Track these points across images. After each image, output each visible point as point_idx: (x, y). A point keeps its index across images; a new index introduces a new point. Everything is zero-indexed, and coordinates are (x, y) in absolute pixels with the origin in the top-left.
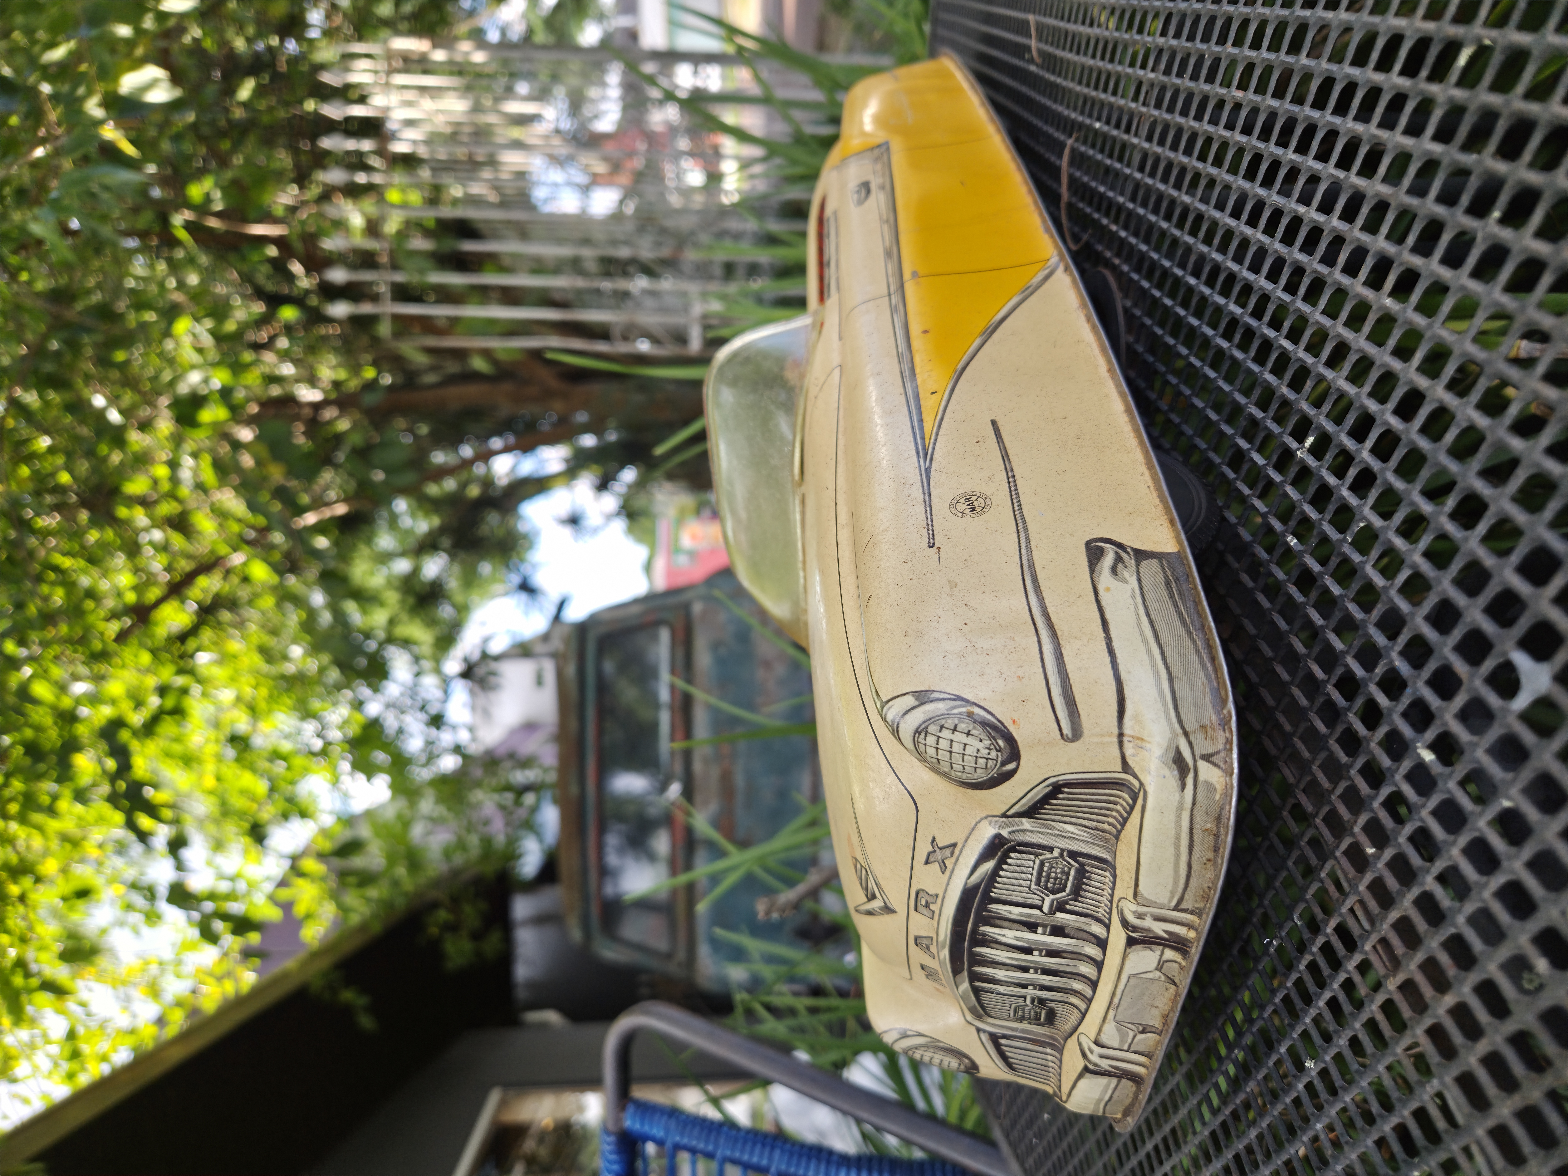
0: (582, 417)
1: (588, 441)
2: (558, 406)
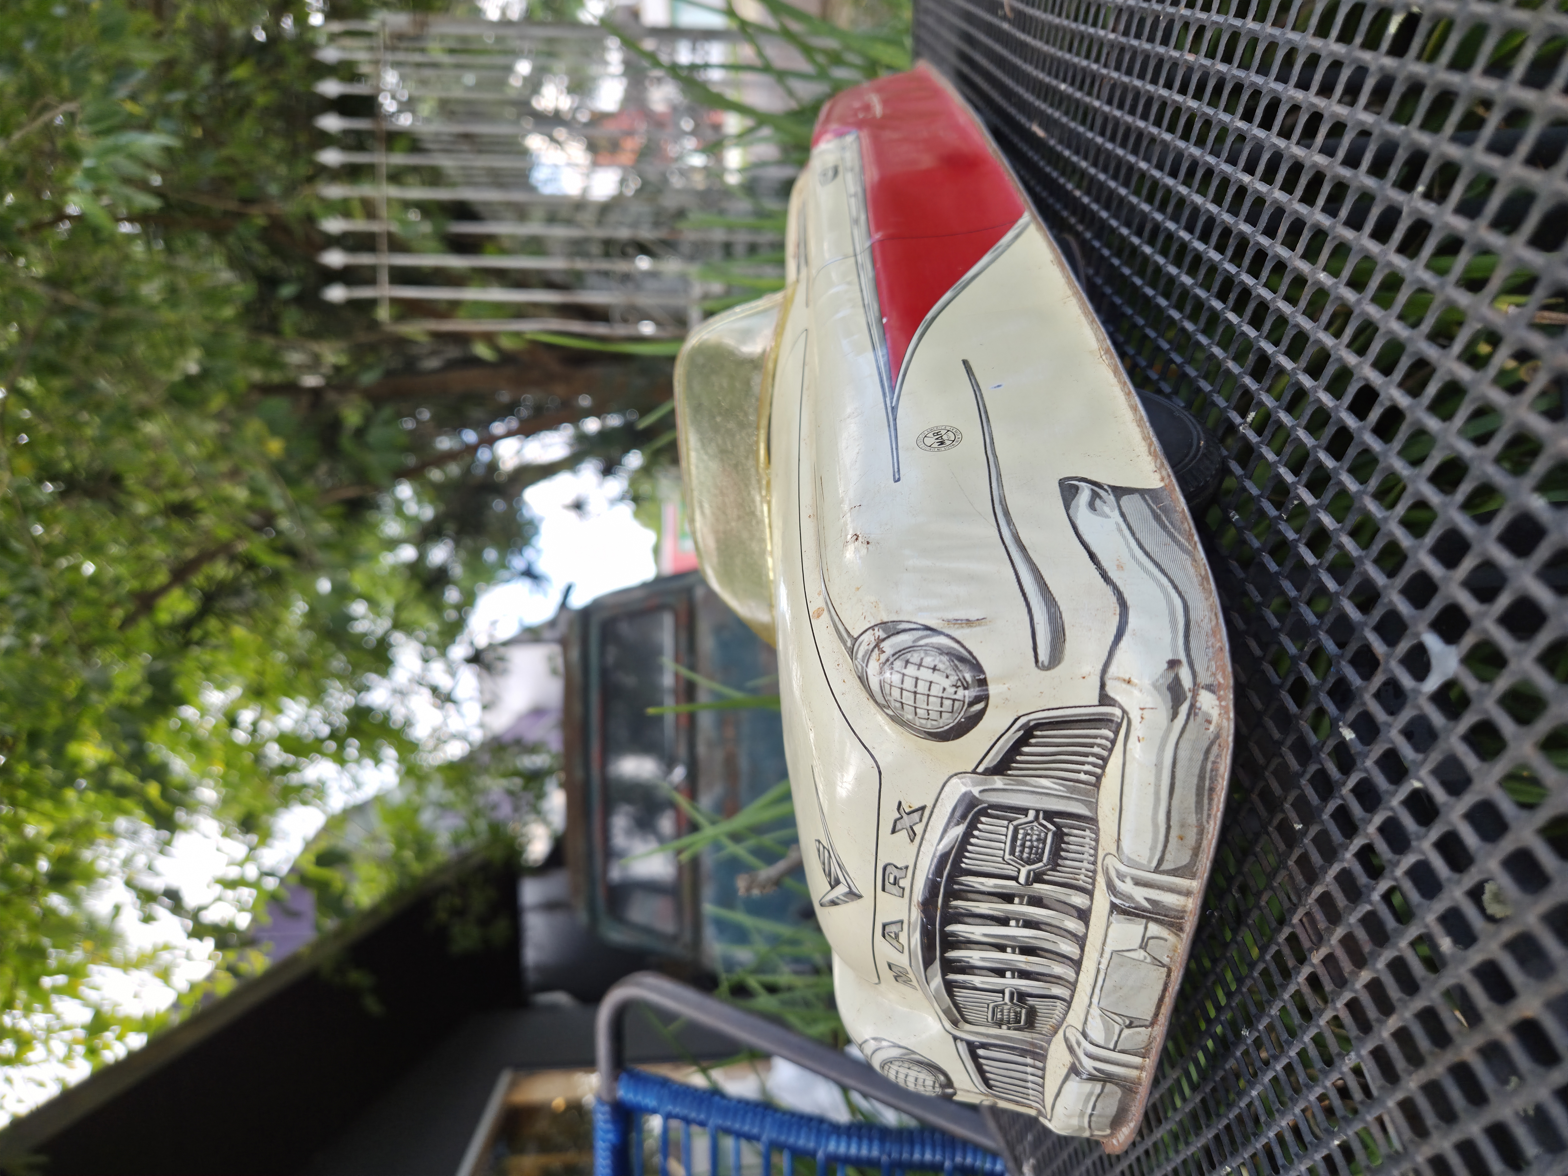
0: (585, 401)
1: (592, 425)
2: (560, 390)
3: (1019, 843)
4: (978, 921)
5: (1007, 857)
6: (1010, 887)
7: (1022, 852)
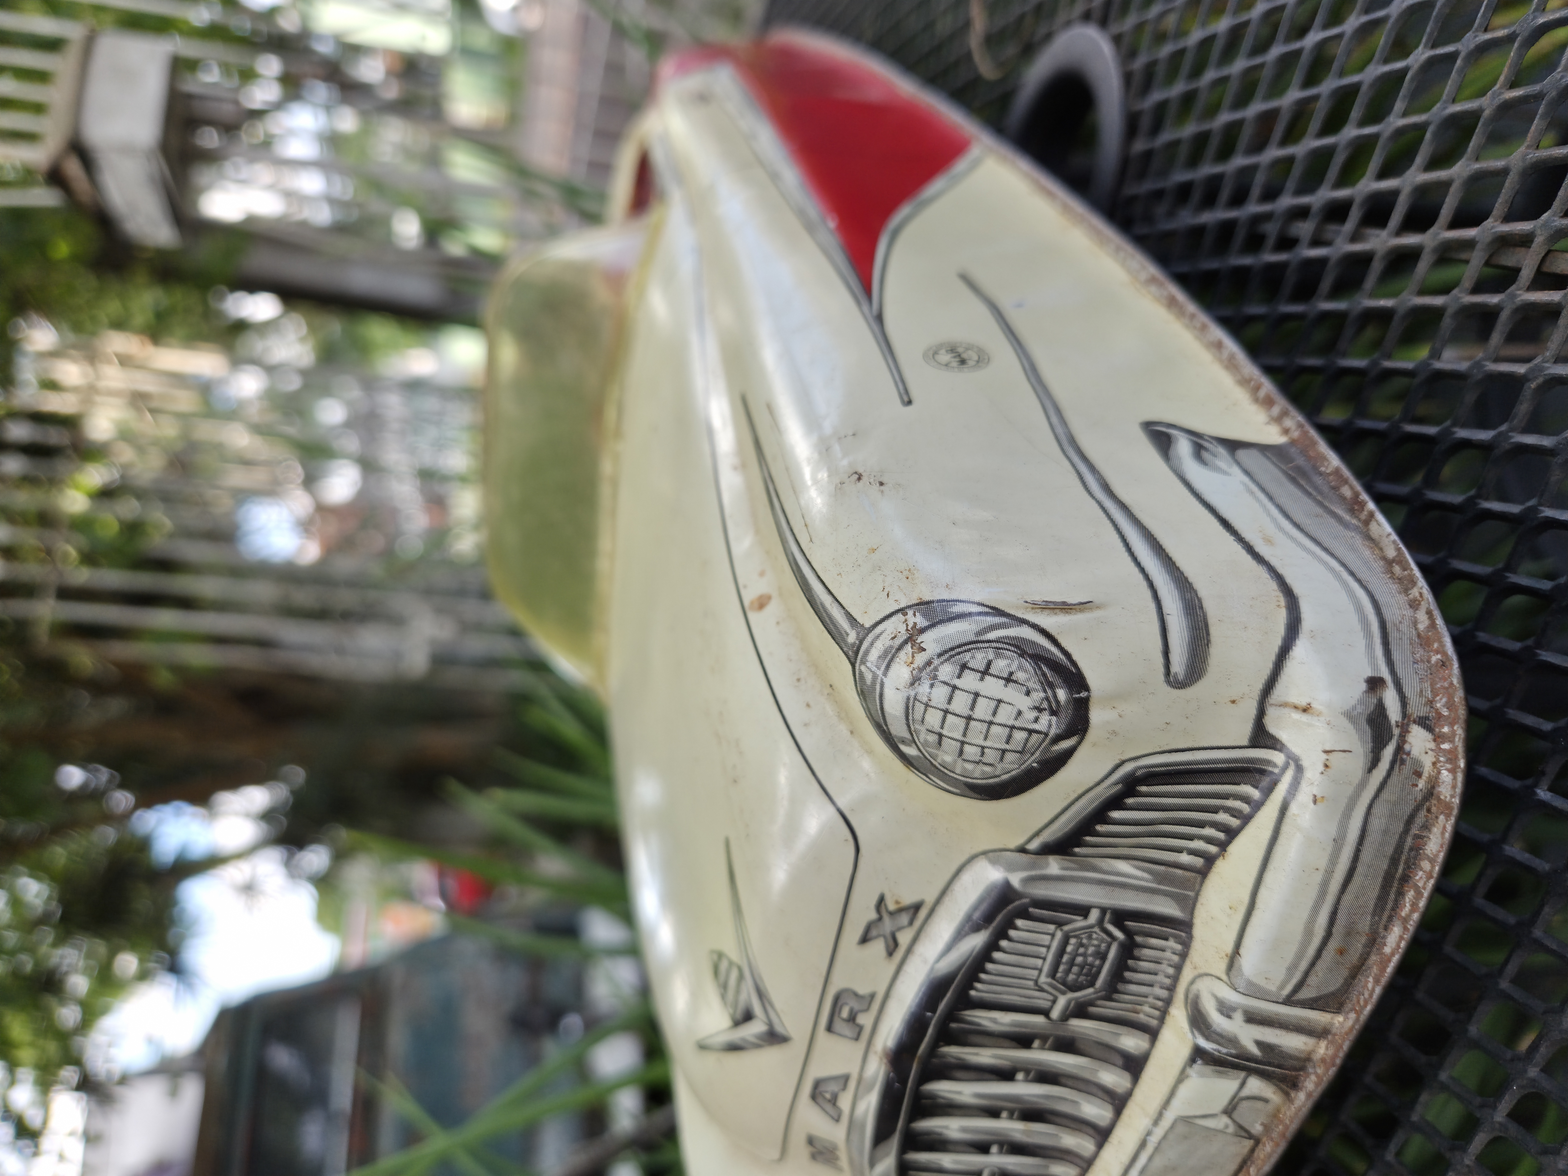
3: (1065, 958)
4: (972, 1075)
5: (1043, 979)
6: (1034, 1025)
7: (1068, 971)
